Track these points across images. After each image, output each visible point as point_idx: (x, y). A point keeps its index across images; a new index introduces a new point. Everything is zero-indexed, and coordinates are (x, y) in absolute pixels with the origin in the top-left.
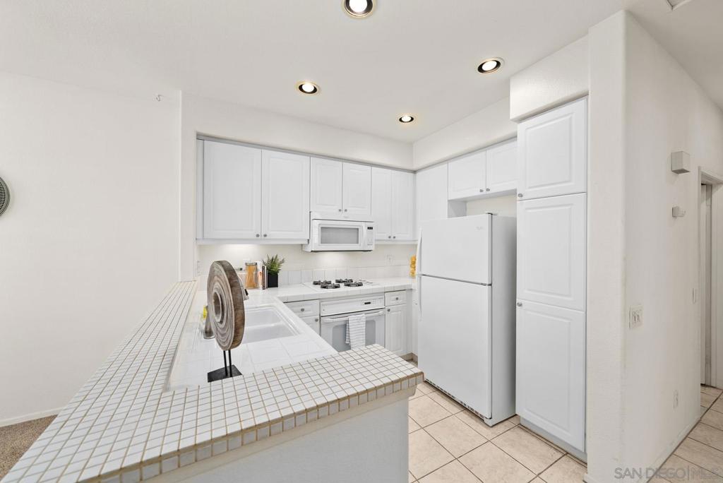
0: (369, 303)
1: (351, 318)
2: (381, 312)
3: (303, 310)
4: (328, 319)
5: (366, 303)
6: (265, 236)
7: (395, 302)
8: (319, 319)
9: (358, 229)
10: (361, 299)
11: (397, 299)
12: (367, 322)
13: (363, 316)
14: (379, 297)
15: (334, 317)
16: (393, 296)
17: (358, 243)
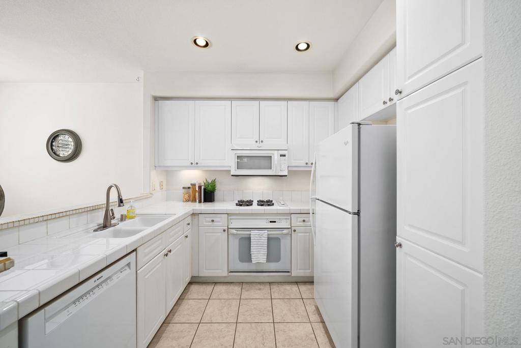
0: (275, 222)
1: (253, 233)
2: (285, 231)
3: (213, 221)
4: (234, 231)
5: (271, 222)
6: (197, 164)
7: (302, 224)
8: (227, 230)
9: (271, 157)
10: (267, 217)
11: (304, 221)
12: (269, 239)
13: (265, 233)
14: (286, 217)
15: (240, 230)
16: (301, 217)
17: (271, 169)
